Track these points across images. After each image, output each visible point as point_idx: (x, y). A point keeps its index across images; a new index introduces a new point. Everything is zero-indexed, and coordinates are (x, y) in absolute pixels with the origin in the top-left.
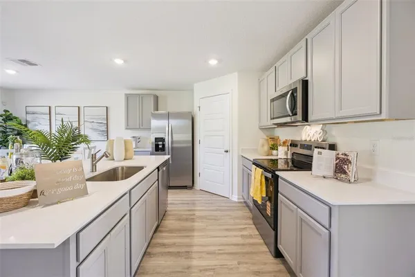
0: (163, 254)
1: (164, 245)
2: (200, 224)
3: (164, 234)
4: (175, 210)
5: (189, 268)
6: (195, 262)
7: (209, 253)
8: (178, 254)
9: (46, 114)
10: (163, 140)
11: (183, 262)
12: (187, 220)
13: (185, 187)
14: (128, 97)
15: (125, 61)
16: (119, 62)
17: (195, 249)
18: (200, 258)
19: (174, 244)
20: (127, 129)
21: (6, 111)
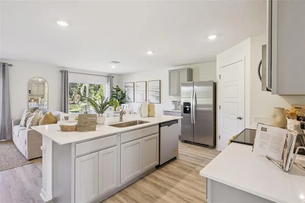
0: (151, 183)
1: (156, 178)
2: (193, 176)
3: (163, 173)
4: (184, 161)
5: (158, 198)
6: (164, 197)
7: (179, 197)
8: (159, 187)
9: (132, 87)
10: (189, 104)
11: (158, 193)
12: (185, 170)
13: (206, 146)
14: (170, 72)
15: (153, 52)
16: (150, 53)
17: (173, 190)
18: (170, 196)
19: (163, 181)
20: (170, 95)
21: (117, 86)
